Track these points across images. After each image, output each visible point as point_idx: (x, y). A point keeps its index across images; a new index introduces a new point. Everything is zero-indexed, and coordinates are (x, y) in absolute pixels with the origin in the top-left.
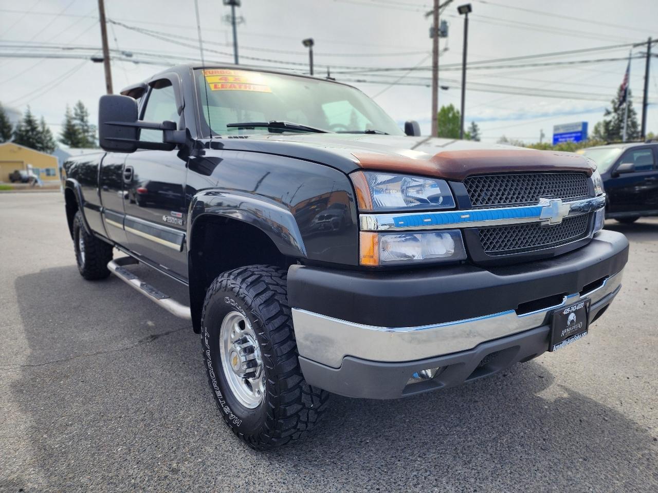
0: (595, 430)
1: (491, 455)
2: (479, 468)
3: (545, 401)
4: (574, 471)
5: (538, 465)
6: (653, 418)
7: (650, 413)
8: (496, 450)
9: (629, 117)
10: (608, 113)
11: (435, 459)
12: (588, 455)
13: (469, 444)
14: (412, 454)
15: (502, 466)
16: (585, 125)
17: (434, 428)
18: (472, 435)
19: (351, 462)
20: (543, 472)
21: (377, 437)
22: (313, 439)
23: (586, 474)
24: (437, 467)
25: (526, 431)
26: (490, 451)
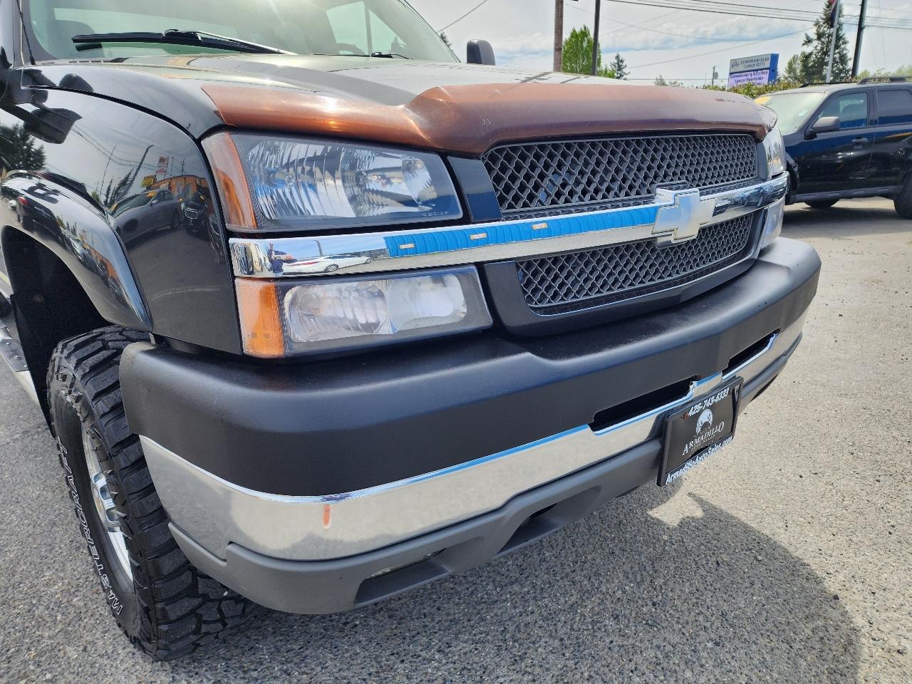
0: (740, 581)
1: (562, 640)
2: (537, 670)
3: (664, 525)
4: (697, 669)
5: (638, 658)
6: (834, 554)
7: (832, 543)
8: (572, 629)
9: (837, 47)
10: (809, 41)
11: (465, 654)
12: (722, 633)
13: (529, 619)
14: (427, 647)
15: (576, 664)
16: (774, 58)
17: (476, 589)
18: (536, 601)
19: (319, 669)
20: (644, 674)
21: (374, 614)
22: (263, 621)
23: (715, 676)
24: (465, 672)
25: (627, 588)
26: (561, 633)
